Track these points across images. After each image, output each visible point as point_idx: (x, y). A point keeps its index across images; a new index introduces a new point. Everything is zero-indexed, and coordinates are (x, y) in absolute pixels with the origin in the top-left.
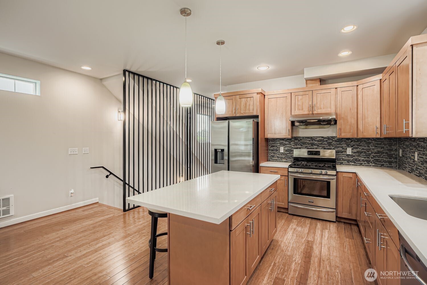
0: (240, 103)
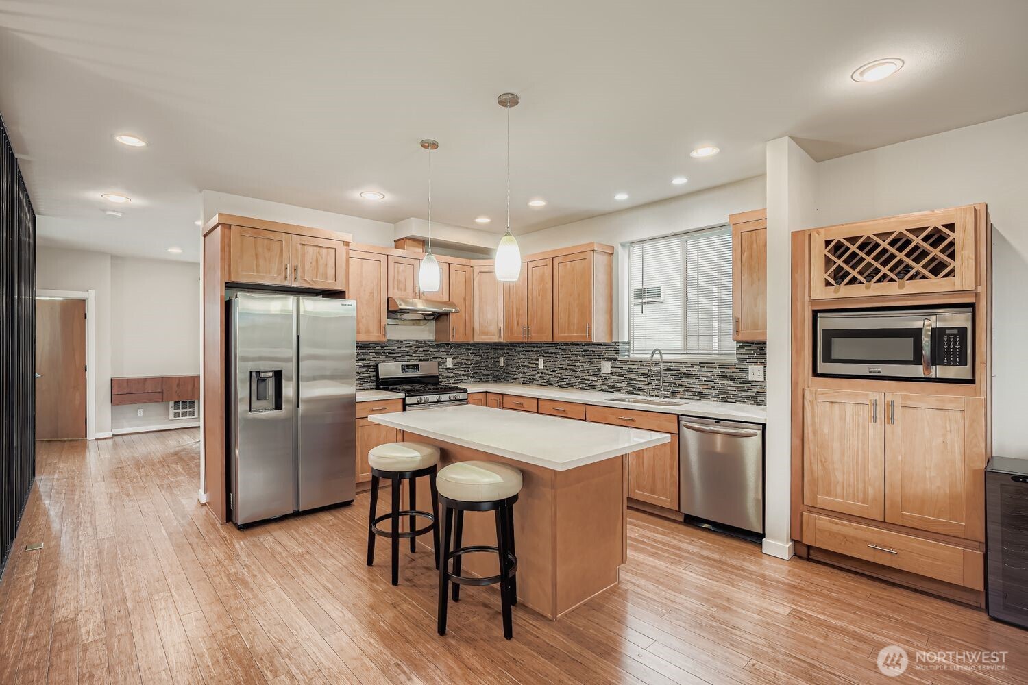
0: (303, 255)
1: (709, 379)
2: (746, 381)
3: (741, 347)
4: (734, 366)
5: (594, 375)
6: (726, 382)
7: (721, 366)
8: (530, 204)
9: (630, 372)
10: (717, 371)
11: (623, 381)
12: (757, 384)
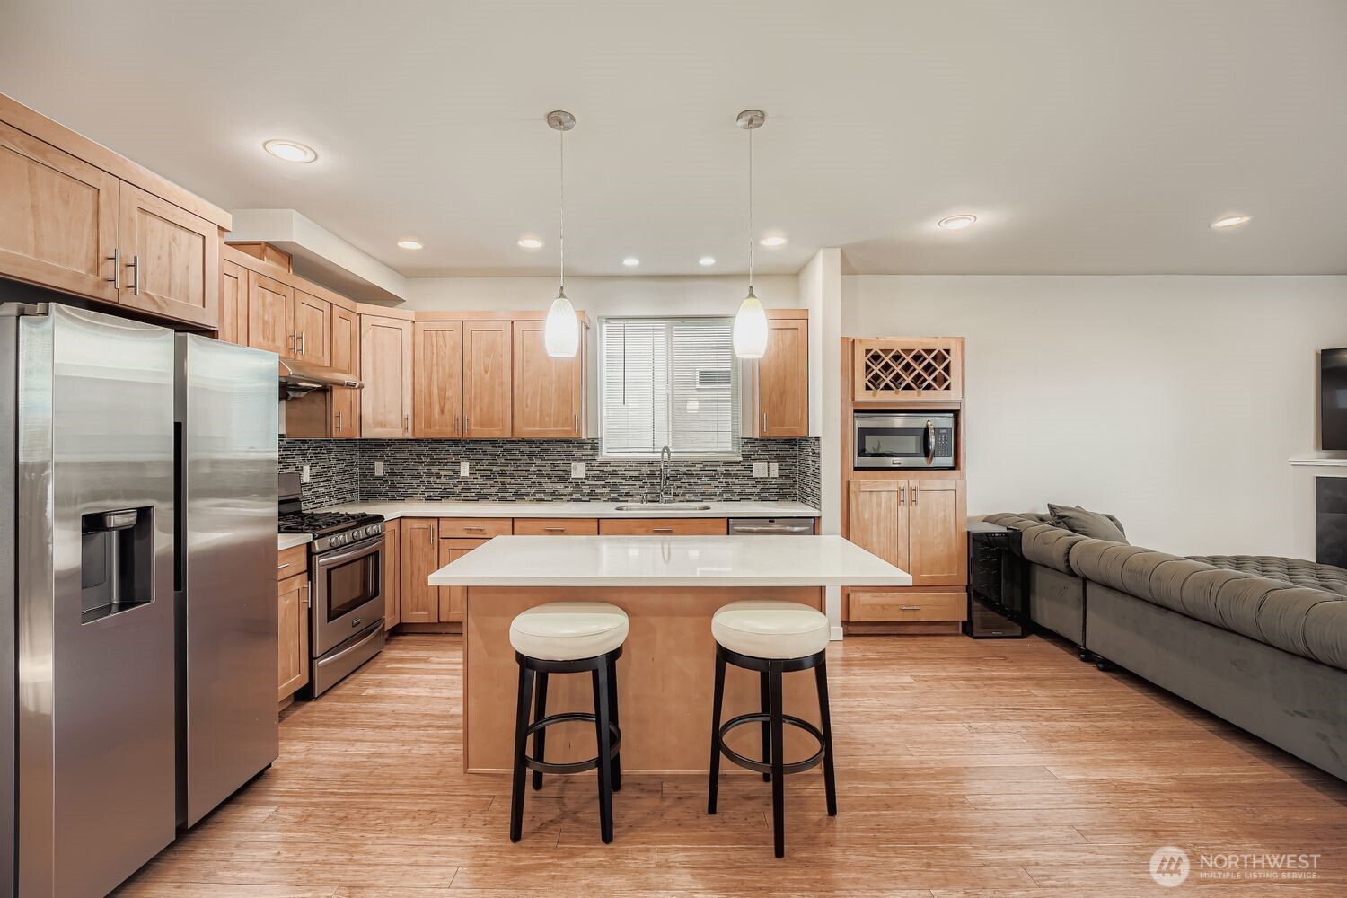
0: (143, 237)
1: (713, 478)
2: (751, 478)
3: (746, 443)
4: (737, 463)
5: (559, 482)
6: (730, 480)
7: (725, 464)
8: (520, 243)
9: (614, 474)
10: (721, 469)
11: (604, 486)
12: (761, 480)
